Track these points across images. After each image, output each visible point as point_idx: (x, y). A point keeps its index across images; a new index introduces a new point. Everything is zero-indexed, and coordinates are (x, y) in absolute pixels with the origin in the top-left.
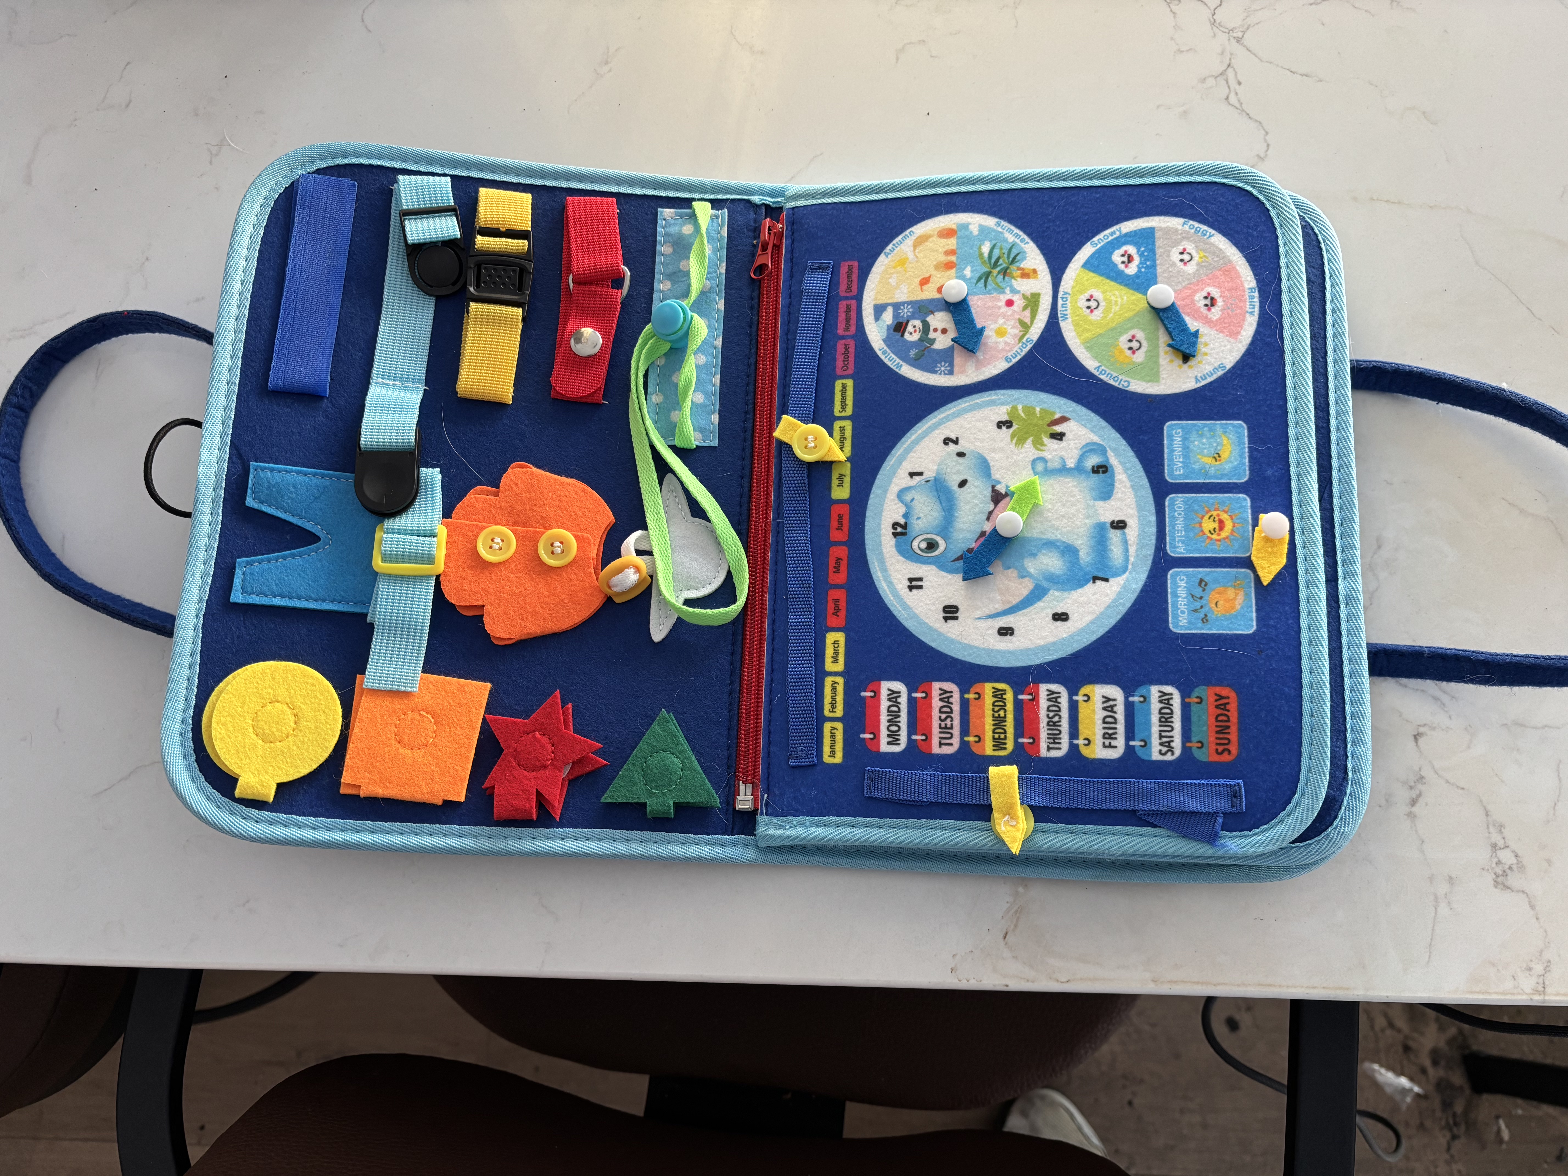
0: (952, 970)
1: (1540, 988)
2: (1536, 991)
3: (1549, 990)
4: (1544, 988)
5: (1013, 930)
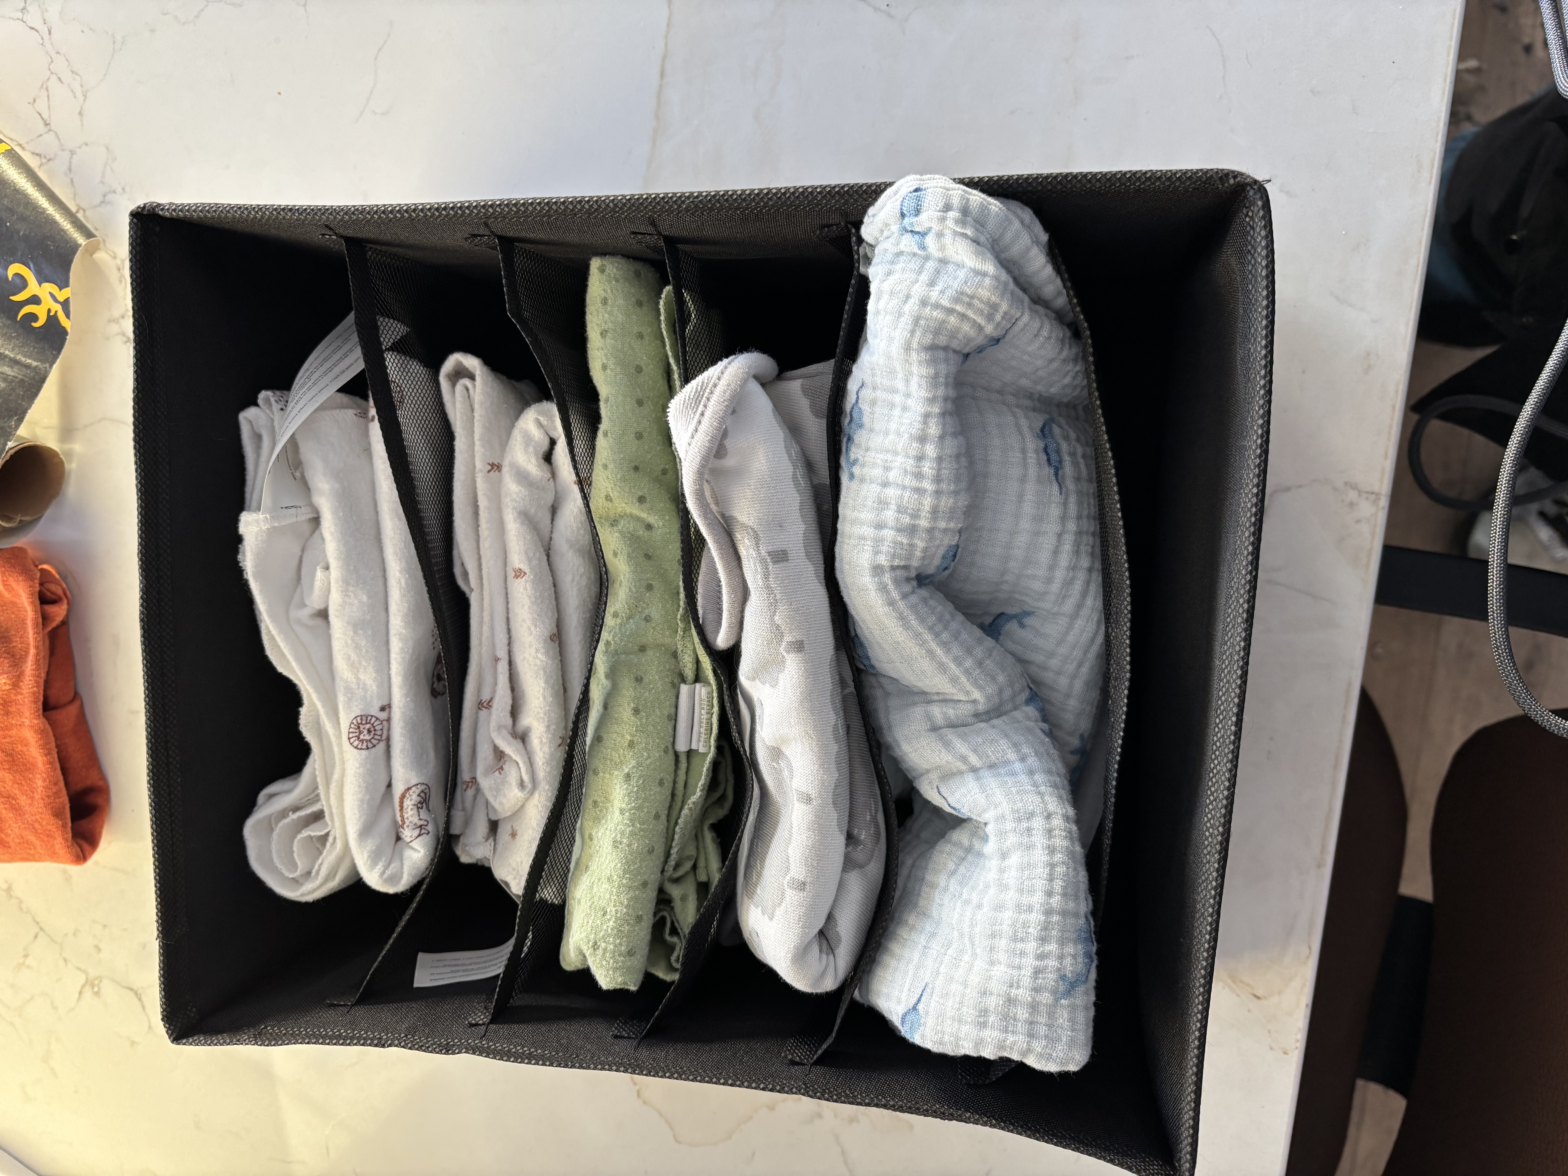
0: (1285, 1053)
1: (1373, 497)
2: (1375, 502)
3: (1376, 489)
4: (1373, 493)
5: (1252, 988)
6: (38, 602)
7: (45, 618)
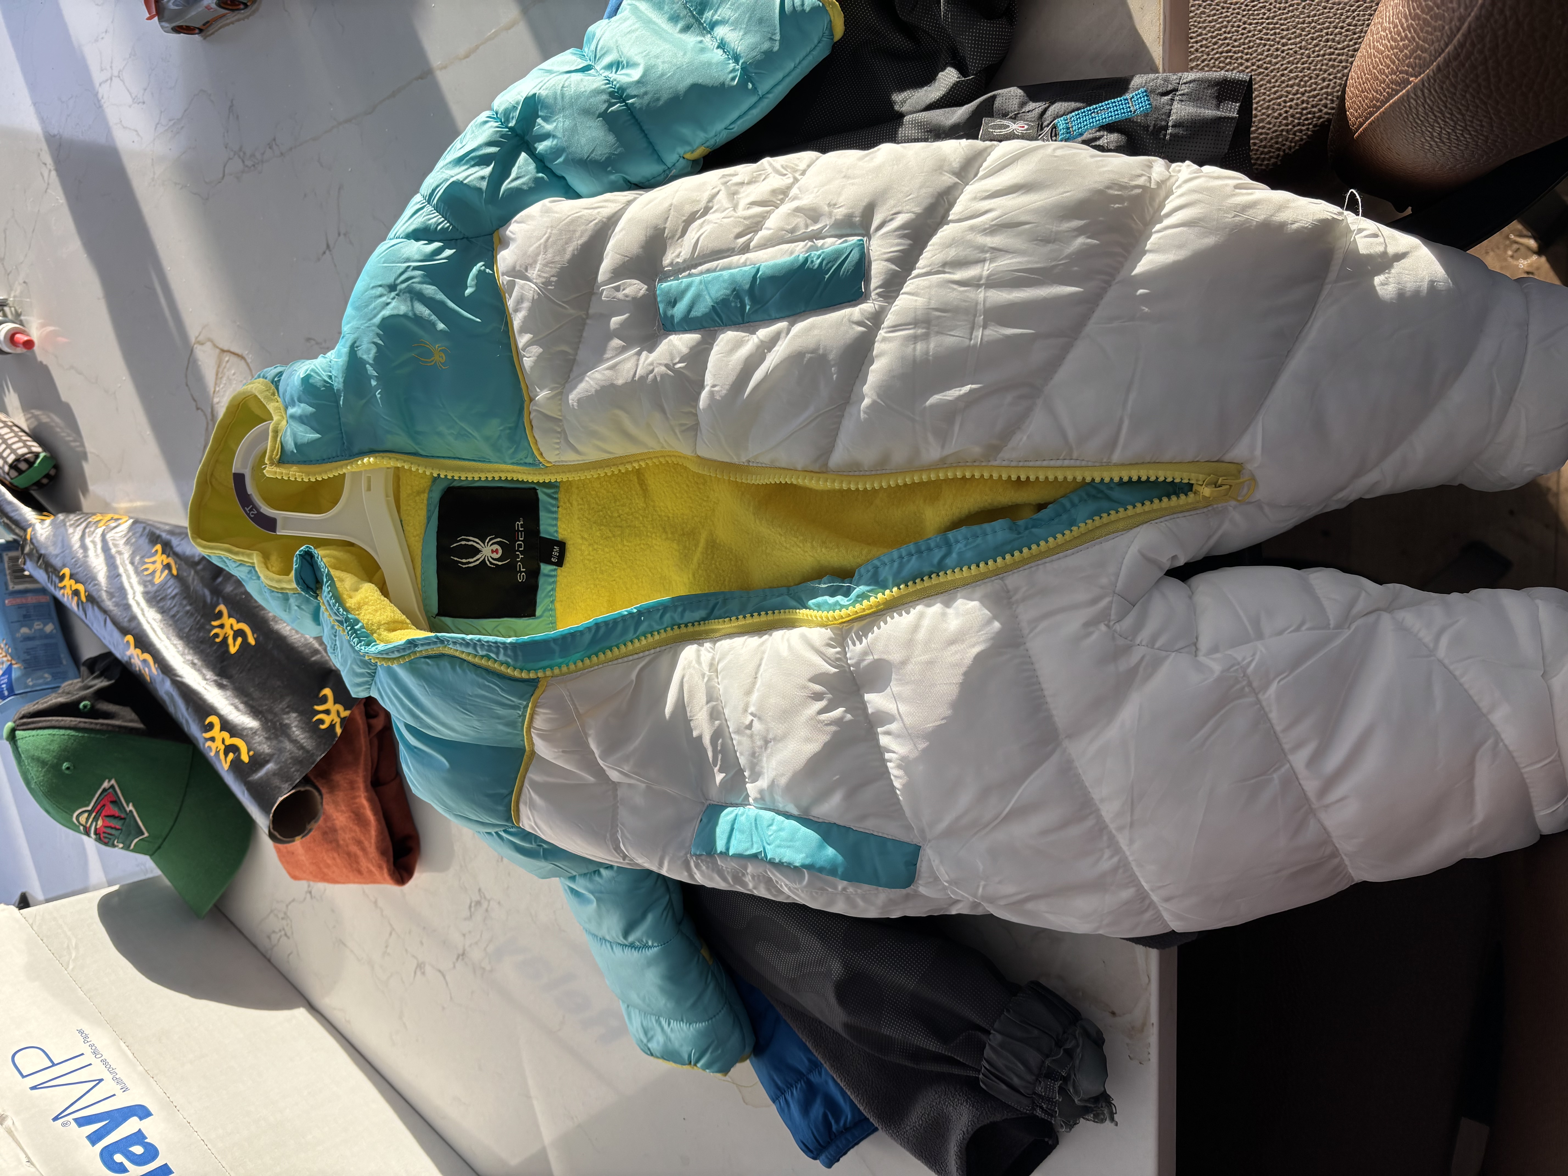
6: (364, 718)
7: (370, 727)
